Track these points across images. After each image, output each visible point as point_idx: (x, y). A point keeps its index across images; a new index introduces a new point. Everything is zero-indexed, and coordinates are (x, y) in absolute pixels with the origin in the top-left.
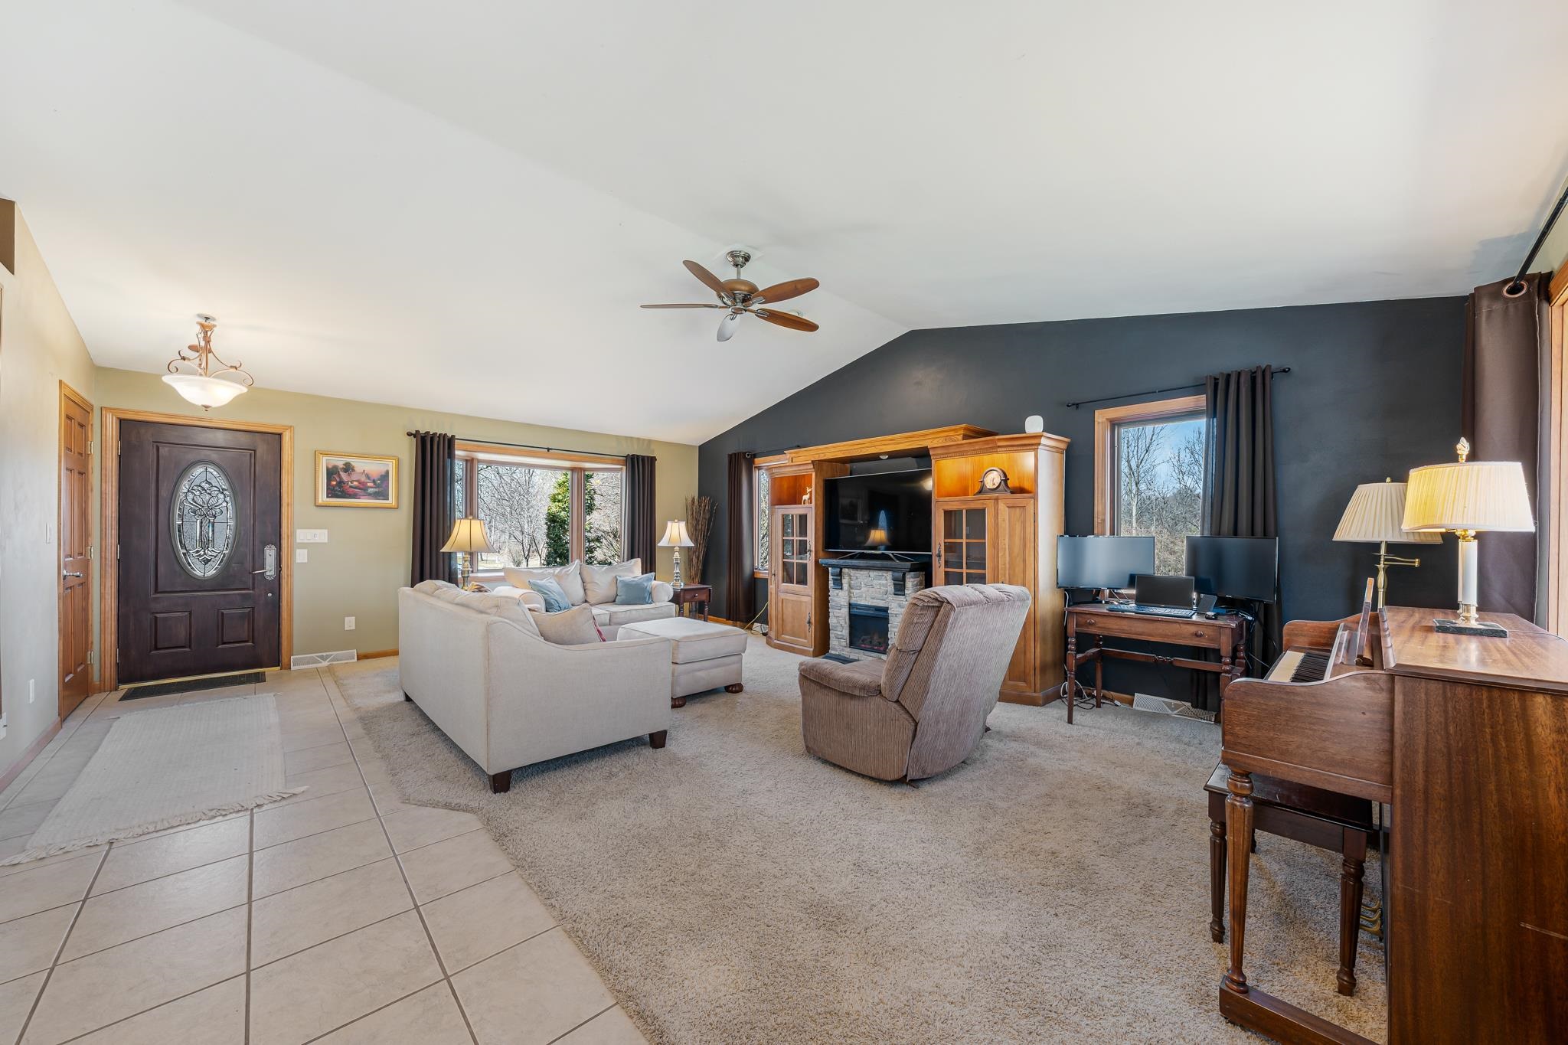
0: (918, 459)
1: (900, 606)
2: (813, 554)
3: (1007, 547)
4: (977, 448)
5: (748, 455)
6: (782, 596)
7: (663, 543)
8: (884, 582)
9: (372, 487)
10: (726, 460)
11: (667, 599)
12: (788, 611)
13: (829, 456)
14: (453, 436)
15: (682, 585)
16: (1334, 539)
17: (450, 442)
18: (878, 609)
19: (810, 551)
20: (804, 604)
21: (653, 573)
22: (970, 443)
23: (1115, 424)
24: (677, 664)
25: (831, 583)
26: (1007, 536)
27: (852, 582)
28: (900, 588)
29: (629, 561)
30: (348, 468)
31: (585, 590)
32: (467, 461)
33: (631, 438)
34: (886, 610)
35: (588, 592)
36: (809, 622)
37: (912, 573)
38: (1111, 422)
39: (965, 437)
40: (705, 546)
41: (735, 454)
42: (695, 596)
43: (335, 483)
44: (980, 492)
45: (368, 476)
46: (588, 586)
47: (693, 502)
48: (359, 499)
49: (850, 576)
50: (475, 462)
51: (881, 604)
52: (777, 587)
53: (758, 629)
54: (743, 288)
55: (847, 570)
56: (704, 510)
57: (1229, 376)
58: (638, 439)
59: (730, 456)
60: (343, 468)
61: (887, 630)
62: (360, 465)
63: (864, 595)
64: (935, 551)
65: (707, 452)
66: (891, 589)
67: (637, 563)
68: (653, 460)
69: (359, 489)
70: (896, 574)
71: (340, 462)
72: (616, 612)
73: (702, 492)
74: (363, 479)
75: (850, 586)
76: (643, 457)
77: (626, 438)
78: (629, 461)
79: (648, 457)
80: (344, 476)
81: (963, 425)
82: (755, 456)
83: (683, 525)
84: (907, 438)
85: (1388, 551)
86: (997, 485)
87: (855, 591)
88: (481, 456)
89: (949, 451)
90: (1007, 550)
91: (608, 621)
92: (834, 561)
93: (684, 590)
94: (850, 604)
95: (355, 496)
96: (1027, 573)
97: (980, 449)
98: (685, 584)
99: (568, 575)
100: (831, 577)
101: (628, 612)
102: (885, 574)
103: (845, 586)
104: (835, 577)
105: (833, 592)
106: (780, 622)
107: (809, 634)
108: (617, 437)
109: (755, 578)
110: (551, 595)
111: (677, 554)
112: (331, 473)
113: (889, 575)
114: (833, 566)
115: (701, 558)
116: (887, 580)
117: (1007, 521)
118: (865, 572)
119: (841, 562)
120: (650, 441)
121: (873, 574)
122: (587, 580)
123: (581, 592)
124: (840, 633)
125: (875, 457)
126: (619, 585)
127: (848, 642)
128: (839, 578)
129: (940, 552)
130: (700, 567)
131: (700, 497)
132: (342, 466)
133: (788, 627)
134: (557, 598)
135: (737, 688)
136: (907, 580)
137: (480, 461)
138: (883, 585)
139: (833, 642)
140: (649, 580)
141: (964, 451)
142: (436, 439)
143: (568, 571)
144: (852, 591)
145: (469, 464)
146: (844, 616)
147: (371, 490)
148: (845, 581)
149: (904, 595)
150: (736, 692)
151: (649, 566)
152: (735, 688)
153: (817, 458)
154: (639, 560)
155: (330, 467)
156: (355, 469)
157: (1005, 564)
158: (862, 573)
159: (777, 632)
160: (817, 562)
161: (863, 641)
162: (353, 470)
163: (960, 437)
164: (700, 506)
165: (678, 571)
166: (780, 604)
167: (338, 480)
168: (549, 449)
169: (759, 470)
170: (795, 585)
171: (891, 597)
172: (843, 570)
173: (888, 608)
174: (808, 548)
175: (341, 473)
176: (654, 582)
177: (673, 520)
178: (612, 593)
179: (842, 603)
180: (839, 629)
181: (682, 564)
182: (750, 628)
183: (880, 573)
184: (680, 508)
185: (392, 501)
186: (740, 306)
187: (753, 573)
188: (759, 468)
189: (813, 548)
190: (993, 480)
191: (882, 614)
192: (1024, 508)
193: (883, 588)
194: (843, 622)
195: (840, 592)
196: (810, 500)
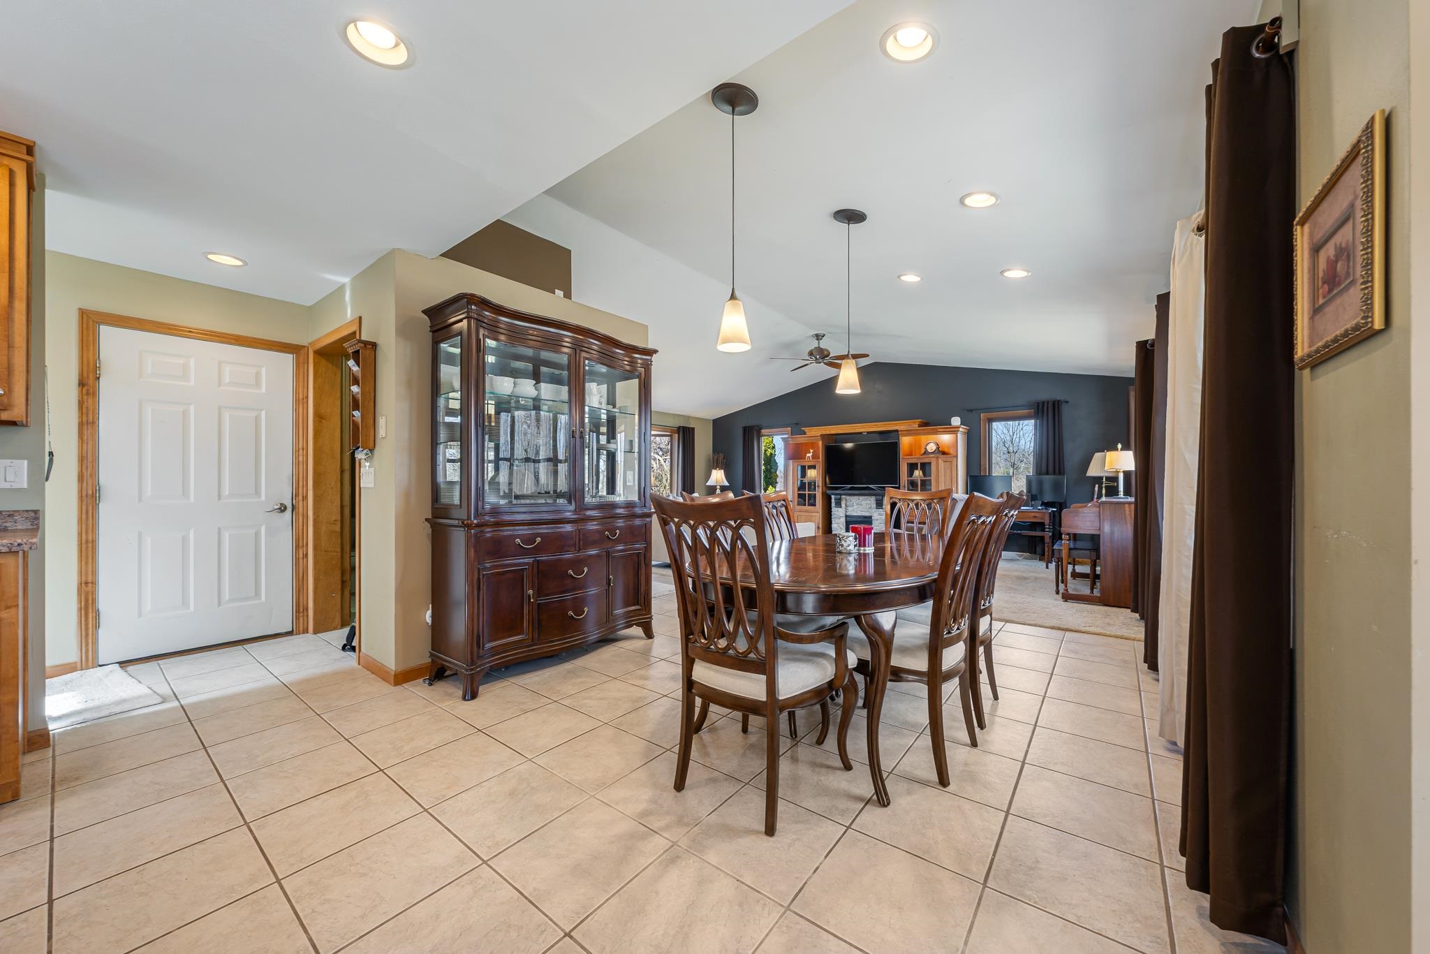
1: (880, 515)
2: (820, 488)
3: (943, 481)
5: (756, 427)
6: (798, 513)
8: (869, 502)
10: (740, 431)
16: (1087, 475)
18: (865, 517)
19: (818, 486)
20: (813, 518)
23: (990, 421)
25: (833, 505)
26: (943, 476)
27: (848, 503)
28: (879, 504)
34: (871, 517)
38: (989, 419)
39: (920, 426)
41: (748, 426)
44: (924, 454)
49: (846, 500)
51: (867, 514)
55: (844, 496)
57: (1044, 402)
58: (684, 416)
59: (745, 428)
63: (856, 510)
64: (901, 485)
66: (874, 505)
68: (692, 430)
70: (877, 498)
73: (715, 451)
75: (846, 506)
77: (678, 415)
78: (678, 430)
79: (689, 427)
81: (919, 420)
82: (761, 429)
84: (884, 425)
85: (1106, 480)
86: (934, 451)
87: (850, 509)
89: (909, 433)
90: (943, 483)
92: (836, 492)
94: (846, 516)
100: (833, 501)
102: (869, 498)
103: (843, 505)
104: (836, 501)
105: (834, 510)
108: (673, 415)
111: (718, 490)
113: (873, 499)
114: (835, 494)
118: (857, 497)
119: (841, 492)
120: (689, 417)
121: (861, 498)
128: (839, 501)
129: (905, 485)
136: (885, 501)
138: (868, 504)
144: (847, 508)
146: (842, 520)
148: (843, 503)
149: (883, 509)
153: (821, 434)
158: (854, 498)
160: (823, 493)
163: (916, 426)
169: (765, 437)
170: (807, 507)
171: (874, 510)
172: (842, 497)
179: (841, 515)
183: (866, 497)
189: (820, 484)
190: (931, 447)
191: (868, 520)
192: (951, 462)
193: (868, 506)
194: (842, 526)
195: (840, 509)
196: (815, 457)
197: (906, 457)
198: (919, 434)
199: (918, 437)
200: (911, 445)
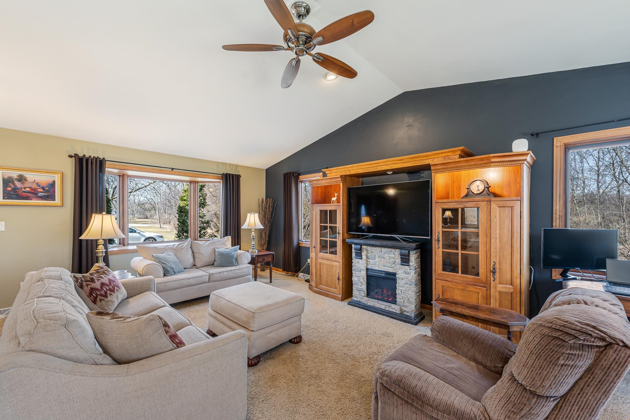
0: (410, 175)
1: (406, 273)
2: (341, 235)
3: (498, 236)
4: (473, 163)
5: (295, 174)
6: (320, 261)
7: (244, 227)
8: (393, 256)
9: (41, 192)
10: (282, 177)
11: (247, 262)
12: (324, 270)
13: (353, 172)
14: (104, 158)
15: (256, 252)
17: (101, 163)
18: (387, 273)
19: (339, 233)
20: (335, 266)
21: (238, 246)
22: (466, 160)
23: (567, 147)
24: (253, 331)
25: (354, 255)
26: (498, 228)
27: (369, 254)
28: (405, 260)
29: (224, 238)
30: (21, 179)
31: (194, 258)
32: (119, 176)
33: (226, 163)
34: (394, 274)
35: (196, 259)
36: (339, 279)
37: (415, 251)
38: (565, 145)
39: (461, 156)
40: (270, 227)
41: (288, 173)
42: (264, 259)
43: (10, 189)
44: (467, 196)
45: (38, 184)
46: (196, 255)
47: (263, 201)
48: (31, 200)
49: (367, 250)
50: (125, 176)
51: (391, 270)
52: (316, 255)
53: (302, 277)
54: (306, 30)
55: (365, 246)
56: (269, 206)
58: (230, 164)
59: (285, 175)
60: (17, 179)
61: (395, 288)
62: (31, 177)
63: (378, 264)
64: (435, 237)
65: (270, 172)
66: (399, 261)
67: (229, 239)
68: (238, 177)
69: (30, 193)
70: (403, 251)
71: (15, 174)
72: (213, 274)
73: (267, 196)
74: (34, 186)
75: (368, 258)
76: (233, 175)
77: (222, 163)
78: (224, 177)
79: (236, 175)
80: (18, 185)
81: (462, 148)
82: (299, 174)
83: (257, 215)
84: (413, 158)
86: (481, 191)
87: (371, 261)
88: (130, 173)
89: (446, 167)
90: (498, 238)
91: (207, 280)
92: (357, 241)
93: (258, 256)
94: (367, 269)
95: (27, 198)
96: (515, 255)
97: (475, 164)
98: (259, 251)
99: (183, 249)
100: (353, 251)
101: (222, 273)
102: (393, 250)
103: (364, 257)
104: (357, 251)
105: (355, 261)
106: (318, 277)
107: (338, 286)
108: (217, 162)
109: (300, 246)
110: (169, 264)
111: (253, 233)
112: (7, 182)
113: (397, 252)
114: (356, 244)
115: (267, 234)
116: (394, 254)
117: (498, 217)
118: (379, 249)
119: (362, 241)
120: (237, 166)
121: (384, 250)
122: (196, 251)
123: (191, 259)
124: (360, 287)
125: (383, 173)
126: (217, 254)
127: (366, 294)
128: (360, 251)
129: (438, 238)
130: (267, 239)
131: (266, 198)
132: (16, 177)
133: (324, 280)
134: (173, 266)
135: (298, 340)
136: (411, 256)
137: (128, 176)
138: (392, 258)
139: (355, 292)
140: (236, 250)
141: (460, 166)
142: (90, 162)
143: (183, 246)
144: (369, 260)
145: (121, 178)
146: (363, 276)
147: (40, 194)
148: (364, 254)
149: (409, 266)
150: (298, 343)
151: (236, 241)
152: (296, 340)
153: (344, 173)
154: (230, 237)
155: (6, 177)
156: (27, 179)
157: (496, 249)
158: (375, 248)
159: (316, 282)
160: (344, 241)
161: (376, 293)
162: (26, 180)
163: (457, 157)
164: (266, 204)
165: (254, 243)
166: (318, 266)
167: (13, 187)
168: (172, 169)
169: (301, 183)
170: (328, 254)
171: (399, 266)
172: (363, 247)
173: (396, 273)
174: (337, 232)
175: (15, 182)
176: (239, 251)
177: (250, 212)
178: (210, 259)
179: (362, 268)
180: (360, 284)
181: (256, 239)
182: (297, 276)
183: (390, 250)
184: (255, 205)
185: (58, 201)
186: (302, 47)
187: (299, 244)
188: (302, 182)
189: (341, 232)
190: (477, 187)
191: (391, 278)
192: (512, 207)
193: (392, 260)
194: (362, 281)
195: (360, 261)
196: (338, 201)
197: (440, 201)
198: (459, 168)
199: (456, 173)
200: (447, 186)
